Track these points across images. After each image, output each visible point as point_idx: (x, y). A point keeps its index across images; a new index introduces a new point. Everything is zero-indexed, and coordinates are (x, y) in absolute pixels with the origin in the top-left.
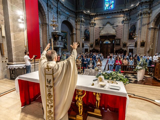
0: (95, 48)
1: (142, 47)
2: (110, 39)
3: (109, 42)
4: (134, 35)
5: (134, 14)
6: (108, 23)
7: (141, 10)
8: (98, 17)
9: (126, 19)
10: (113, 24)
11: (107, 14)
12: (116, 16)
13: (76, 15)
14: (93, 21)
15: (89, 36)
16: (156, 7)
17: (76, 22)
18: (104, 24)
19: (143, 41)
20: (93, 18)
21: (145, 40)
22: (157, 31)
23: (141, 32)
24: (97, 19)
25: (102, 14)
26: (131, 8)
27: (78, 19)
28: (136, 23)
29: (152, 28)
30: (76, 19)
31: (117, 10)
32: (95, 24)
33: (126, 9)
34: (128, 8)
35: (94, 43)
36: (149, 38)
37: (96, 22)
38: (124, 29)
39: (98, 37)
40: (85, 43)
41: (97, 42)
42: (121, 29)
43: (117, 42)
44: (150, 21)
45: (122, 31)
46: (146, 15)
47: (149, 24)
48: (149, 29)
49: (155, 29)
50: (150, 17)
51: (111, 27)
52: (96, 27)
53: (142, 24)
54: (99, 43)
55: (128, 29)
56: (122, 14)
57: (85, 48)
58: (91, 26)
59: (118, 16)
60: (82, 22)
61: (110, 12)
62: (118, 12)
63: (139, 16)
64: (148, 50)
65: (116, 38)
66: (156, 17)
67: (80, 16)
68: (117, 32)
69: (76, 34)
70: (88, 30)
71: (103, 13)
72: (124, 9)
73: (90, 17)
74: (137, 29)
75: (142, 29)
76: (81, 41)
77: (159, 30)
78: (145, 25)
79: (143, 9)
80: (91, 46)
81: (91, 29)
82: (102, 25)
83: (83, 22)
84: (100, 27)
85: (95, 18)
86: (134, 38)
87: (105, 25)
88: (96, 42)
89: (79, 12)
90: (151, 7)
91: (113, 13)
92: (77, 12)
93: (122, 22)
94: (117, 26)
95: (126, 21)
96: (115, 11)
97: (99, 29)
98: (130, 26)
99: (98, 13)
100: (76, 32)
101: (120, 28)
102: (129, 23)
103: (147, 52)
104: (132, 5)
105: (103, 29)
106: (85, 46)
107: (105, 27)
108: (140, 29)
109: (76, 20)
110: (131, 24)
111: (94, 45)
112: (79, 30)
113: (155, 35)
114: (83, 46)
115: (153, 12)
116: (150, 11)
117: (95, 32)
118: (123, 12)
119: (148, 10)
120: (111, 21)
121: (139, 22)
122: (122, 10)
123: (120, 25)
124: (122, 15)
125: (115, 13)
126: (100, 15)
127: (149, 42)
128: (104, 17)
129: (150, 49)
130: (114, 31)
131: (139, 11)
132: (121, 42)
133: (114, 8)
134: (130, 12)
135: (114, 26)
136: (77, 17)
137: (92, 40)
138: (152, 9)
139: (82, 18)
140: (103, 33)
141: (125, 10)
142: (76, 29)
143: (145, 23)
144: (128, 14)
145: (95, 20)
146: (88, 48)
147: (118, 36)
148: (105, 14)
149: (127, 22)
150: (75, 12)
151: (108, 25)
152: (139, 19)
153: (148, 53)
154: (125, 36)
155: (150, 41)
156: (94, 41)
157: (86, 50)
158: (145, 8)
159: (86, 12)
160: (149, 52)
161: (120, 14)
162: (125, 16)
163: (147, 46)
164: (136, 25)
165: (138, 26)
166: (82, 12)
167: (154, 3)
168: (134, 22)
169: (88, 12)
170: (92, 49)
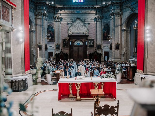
0: (63, 51)
1: (117, 50)
2: (82, 40)
3: (81, 44)
4: (109, 37)
5: (106, 12)
6: (78, 19)
7: (113, 10)
8: (64, 10)
9: (98, 17)
10: (84, 21)
11: (77, 8)
12: (87, 11)
13: (36, 6)
14: (59, 15)
15: (54, 34)
16: (126, 10)
17: (36, 16)
18: (73, 20)
19: (117, 43)
20: (58, 11)
21: (119, 43)
22: (129, 33)
23: (115, 33)
24: (64, 13)
25: (70, 8)
26: (102, 6)
27: (39, 11)
28: (109, 22)
29: (125, 30)
30: (36, 11)
31: (87, 6)
32: (61, 19)
33: (98, 5)
34: (100, 5)
35: (61, 44)
36: (122, 40)
37: (62, 16)
38: (97, 28)
39: (66, 36)
40: (48, 43)
41: (65, 43)
42: (94, 28)
43: (90, 43)
44: (122, 23)
45: (95, 30)
46: (118, 16)
47: (121, 25)
48: (122, 30)
49: (127, 31)
50: (121, 18)
51: (82, 24)
52: (62, 22)
53: (115, 25)
54: (68, 44)
55: (102, 28)
56: (94, 10)
57: (49, 51)
58: (56, 21)
59: (90, 12)
60: (44, 16)
61: (80, 7)
62: (89, 8)
63: (111, 15)
64: (123, 53)
65: (88, 38)
66: (127, 19)
67: (41, 8)
68: (89, 30)
69: (36, 31)
70: (51, 26)
71: (72, 7)
72: (96, 5)
73: (54, 9)
74: (110, 29)
75: (115, 30)
76: (43, 41)
77: (130, 32)
78: (118, 26)
79: (115, 9)
80: (58, 48)
81: (56, 25)
82: (71, 20)
83: (46, 16)
84: (68, 24)
85: (61, 11)
86: (109, 39)
87: (75, 21)
88: (63, 42)
89: (40, 3)
90: (122, 8)
91: (83, 8)
92: (37, 3)
93: (94, 19)
94: (89, 24)
95: (98, 18)
96: (86, 6)
97: (67, 25)
98: (103, 25)
99: (65, 6)
100: (36, 28)
101: (93, 26)
102: (102, 21)
103: (122, 55)
104: (104, 3)
105: (72, 26)
106: (48, 47)
107: (75, 24)
108: (114, 30)
109: (36, 13)
110: (104, 23)
111: (61, 46)
112: (41, 26)
113: (128, 37)
114: (46, 49)
115: (124, 13)
116: (121, 12)
117: (62, 29)
118: (95, 9)
119: (119, 11)
120: (82, 17)
121: (112, 22)
122: (93, 6)
123: (92, 22)
124: (93, 12)
125: (86, 8)
126: (67, 8)
127: (123, 45)
128: (73, 11)
129: (124, 53)
130: (86, 29)
131: (112, 10)
132: (94, 43)
133: (84, 2)
134: (102, 10)
135: (85, 24)
136: (38, 8)
137: (58, 40)
138: (123, 11)
139: (44, 10)
140: (73, 31)
141: (97, 7)
142: (36, 25)
143: (118, 24)
144: (101, 11)
145: (61, 14)
146: (53, 51)
147: (91, 36)
148: (73, 8)
149: (99, 20)
150: (34, 2)
151: (78, 22)
152: (112, 19)
153: (123, 57)
154: (98, 36)
155: (124, 43)
156: (61, 41)
157: (50, 54)
158: (116, 8)
159: (49, 3)
160: (124, 55)
161: (91, 10)
162: (98, 13)
163: (122, 49)
164: (109, 25)
165: (112, 26)
166: (44, 2)
167: (124, 5)
168: (107, 21)
169: (53, 3)
170: (60, 52)
